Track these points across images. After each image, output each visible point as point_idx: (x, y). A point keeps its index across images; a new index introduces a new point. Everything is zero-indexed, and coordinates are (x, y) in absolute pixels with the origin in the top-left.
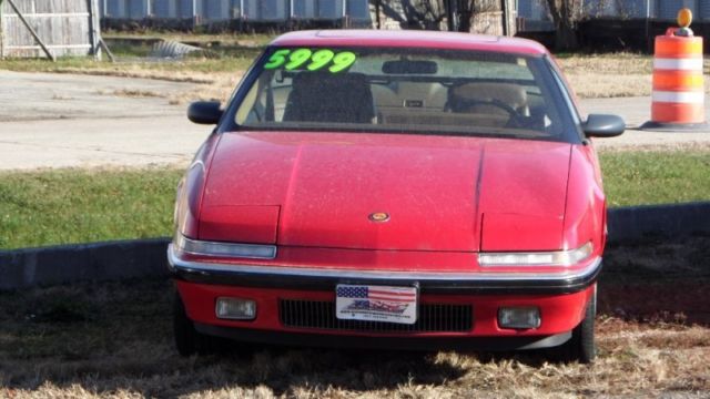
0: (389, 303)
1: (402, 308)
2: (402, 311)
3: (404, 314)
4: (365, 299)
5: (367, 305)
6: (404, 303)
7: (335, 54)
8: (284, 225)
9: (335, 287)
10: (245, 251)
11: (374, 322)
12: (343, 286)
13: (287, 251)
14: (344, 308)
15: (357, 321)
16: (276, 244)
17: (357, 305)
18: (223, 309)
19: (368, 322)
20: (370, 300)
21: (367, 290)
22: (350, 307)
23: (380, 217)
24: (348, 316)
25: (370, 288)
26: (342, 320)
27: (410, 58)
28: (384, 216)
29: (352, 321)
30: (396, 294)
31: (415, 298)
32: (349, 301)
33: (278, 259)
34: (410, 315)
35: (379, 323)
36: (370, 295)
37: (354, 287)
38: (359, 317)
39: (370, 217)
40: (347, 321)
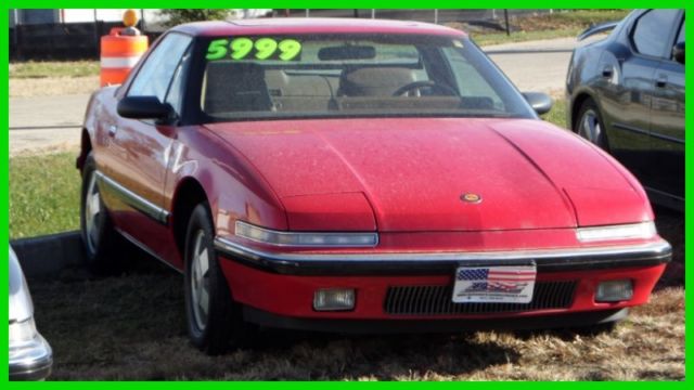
0: (506, 283)
1: (519, 287)
2: (520, 291)
3: (523, 293)
4: (484, 281)
5: (484, 287)
6: (523, 283)
7: (278, 42)
8: (381, 212)
9: (455, 270)
10: (342, 240)
11: (489, 304)
12: (464, 269)
13: (389, 238)
14: (462, 292)
15: (473, 304)
16: (376, 231)
17: (475, 288)
18: (320, 301)
19: (484, 304)
20: (489, 282)
21: (487, 272)
22: (467, 290)
23: (472, 197)
24: (464, 300)
25: (492, 269)
26: (457, 304)
27: (353, 43)
28: (477, 197)
29: (468, 304)
30: (516, 274)
31: (534, 277)
32: (468, 284)
33: (381, 246)
34: (527, 294)
35: (494, 304)
36: (490, 276)
37: (475, 269)
38: (475, 299)
39: (462, 198)
40: (463, 304)
